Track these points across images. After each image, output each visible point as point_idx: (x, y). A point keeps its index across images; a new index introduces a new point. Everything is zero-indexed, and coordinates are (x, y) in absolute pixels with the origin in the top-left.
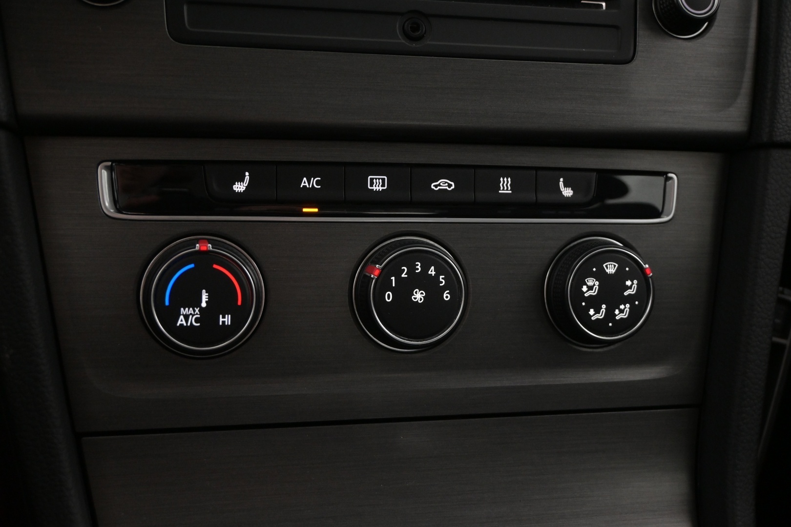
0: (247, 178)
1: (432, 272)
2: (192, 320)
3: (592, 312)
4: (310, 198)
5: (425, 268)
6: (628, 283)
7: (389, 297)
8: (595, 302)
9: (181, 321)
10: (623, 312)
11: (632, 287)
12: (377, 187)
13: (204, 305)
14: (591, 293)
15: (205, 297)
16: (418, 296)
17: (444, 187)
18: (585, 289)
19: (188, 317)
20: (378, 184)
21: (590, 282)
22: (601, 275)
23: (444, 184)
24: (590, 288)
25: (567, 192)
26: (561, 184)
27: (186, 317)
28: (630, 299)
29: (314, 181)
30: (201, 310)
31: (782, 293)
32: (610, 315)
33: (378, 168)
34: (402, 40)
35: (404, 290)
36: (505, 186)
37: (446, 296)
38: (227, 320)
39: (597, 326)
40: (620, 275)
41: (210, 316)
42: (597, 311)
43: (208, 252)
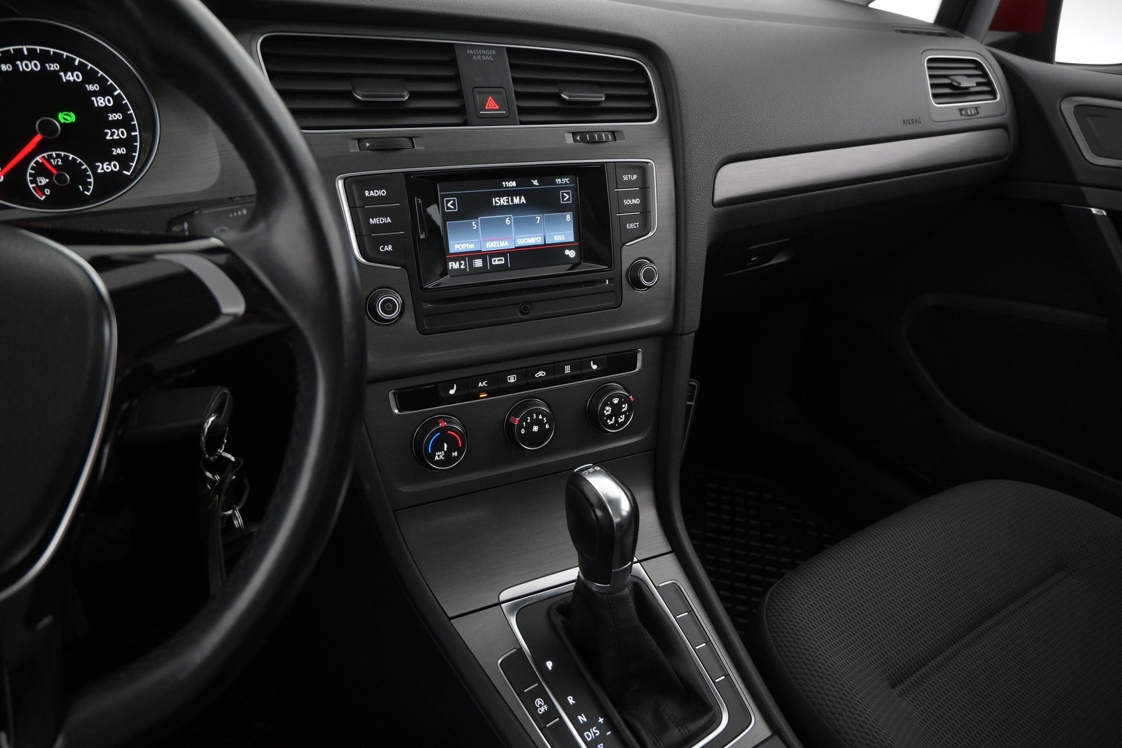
0: (455, 387)
1: (540, 417)
2: (441, 457)
3: (609, 421)
4: (483, 390)
5: (537, 416)
6: (624, 406)
7: (523, 431)
8: (610, 417)
9: (437, 458)
10: (622, 419)
11: (625, 407)
12: (512, 380)
13: (445, 449)
14: (608, 413)
15: (446, 446)
16: (535, 429)
17: (541, 375)
18: (605, 412)
19: (440, 456)
20: (512, 379)
21: (607, 408)
22: (612, 405)
23: (541, 374)
24: (608, 411)
25: (595, 367)
26: (592, 364)
27: (439, 456)
28: (625, 412)
29: (484, 383)
30: (445, 452)
31: (690, 381)
32: (616, 421)
33: (511, 372)
34: (520, 316)
35: (529, 427)
36: (567, 369)
37: (547, 426)
38: (455, 454)
39: (612, 427)
40: (620, 403)
41: (448, 454)
42: (611, 421)
43: (446, 426)
